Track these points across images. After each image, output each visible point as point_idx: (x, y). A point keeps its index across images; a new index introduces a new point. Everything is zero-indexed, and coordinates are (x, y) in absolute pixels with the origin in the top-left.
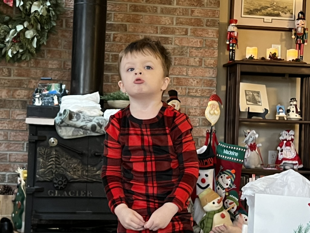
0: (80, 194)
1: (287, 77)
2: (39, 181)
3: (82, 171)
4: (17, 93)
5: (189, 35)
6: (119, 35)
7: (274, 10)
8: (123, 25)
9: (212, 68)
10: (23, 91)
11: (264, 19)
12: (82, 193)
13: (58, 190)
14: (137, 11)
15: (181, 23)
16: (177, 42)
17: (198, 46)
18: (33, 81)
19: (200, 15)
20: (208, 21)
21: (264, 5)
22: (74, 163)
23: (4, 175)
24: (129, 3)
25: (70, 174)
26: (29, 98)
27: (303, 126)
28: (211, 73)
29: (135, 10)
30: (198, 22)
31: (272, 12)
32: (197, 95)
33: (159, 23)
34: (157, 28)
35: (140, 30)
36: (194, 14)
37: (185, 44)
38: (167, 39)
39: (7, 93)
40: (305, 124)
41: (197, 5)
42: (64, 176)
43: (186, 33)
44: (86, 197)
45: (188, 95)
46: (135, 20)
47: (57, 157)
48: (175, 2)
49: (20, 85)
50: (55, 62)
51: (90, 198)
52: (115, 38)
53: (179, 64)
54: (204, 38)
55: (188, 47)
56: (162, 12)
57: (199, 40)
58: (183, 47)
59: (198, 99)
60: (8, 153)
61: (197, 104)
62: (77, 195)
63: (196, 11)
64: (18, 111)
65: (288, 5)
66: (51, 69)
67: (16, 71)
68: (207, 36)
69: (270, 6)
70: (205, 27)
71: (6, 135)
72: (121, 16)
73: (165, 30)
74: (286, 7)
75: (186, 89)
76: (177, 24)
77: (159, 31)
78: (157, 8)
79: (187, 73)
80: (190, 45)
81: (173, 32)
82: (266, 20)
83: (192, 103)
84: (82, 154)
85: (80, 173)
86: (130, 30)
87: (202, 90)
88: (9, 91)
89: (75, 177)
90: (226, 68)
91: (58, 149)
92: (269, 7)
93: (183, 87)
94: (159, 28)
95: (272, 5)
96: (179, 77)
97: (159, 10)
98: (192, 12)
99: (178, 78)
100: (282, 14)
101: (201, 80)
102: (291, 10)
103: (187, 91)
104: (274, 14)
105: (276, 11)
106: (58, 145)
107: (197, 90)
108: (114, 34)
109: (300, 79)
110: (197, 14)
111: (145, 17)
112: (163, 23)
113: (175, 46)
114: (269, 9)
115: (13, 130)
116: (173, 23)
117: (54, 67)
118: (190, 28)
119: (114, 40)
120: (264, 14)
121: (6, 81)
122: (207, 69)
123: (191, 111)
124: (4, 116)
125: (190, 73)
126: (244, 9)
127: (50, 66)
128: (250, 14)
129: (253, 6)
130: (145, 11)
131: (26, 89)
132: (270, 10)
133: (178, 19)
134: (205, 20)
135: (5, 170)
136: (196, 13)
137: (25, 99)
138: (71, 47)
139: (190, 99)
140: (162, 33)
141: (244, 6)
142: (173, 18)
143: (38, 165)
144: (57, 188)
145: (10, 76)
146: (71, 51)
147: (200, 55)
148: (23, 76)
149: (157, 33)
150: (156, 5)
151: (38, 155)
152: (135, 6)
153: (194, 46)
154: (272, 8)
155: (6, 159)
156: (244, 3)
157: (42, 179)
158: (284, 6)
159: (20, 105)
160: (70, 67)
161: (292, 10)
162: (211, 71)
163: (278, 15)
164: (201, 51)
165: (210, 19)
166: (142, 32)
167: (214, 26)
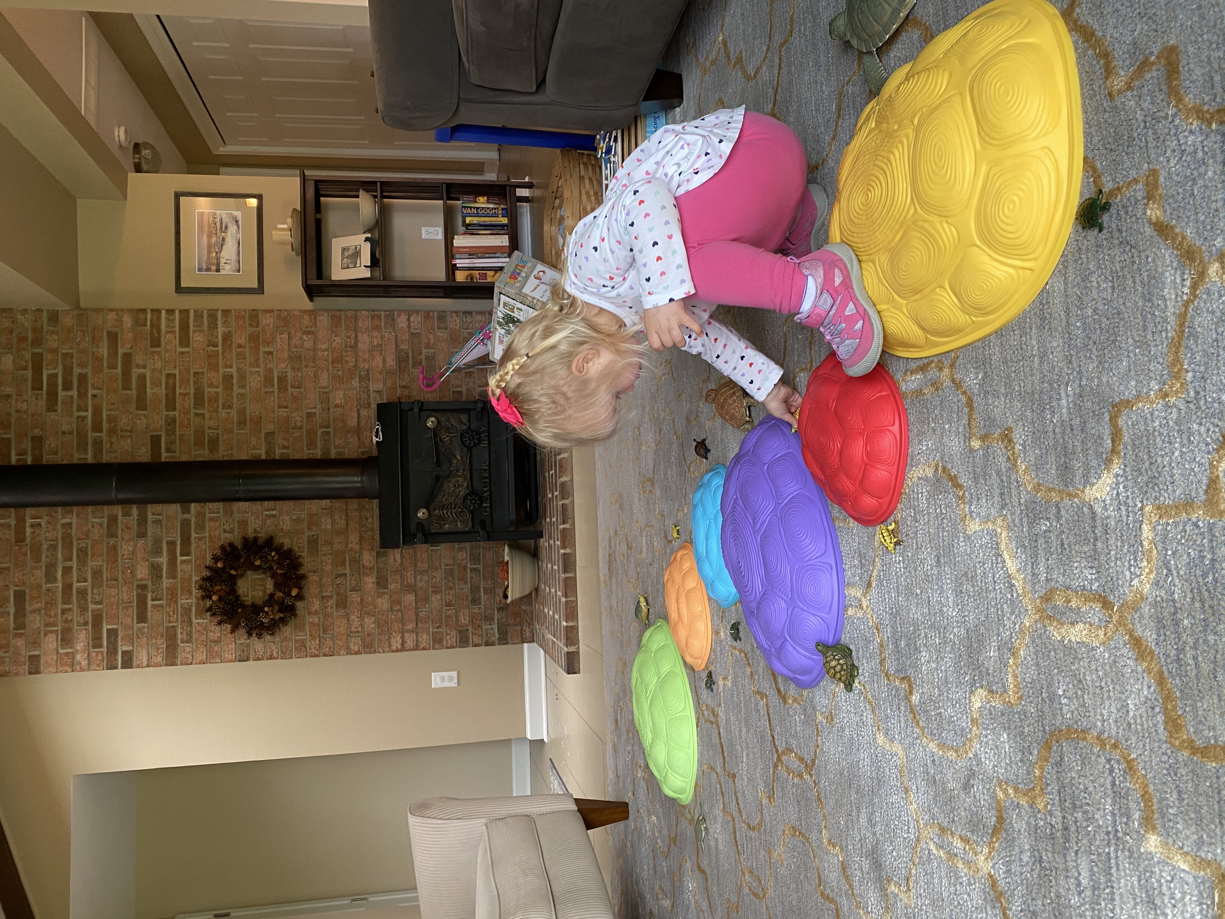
0: (485, 478)
1: (319, 216)
2: (473, 527)
3: (458, 476)
4: (366, 564)
5: (272, 350)
6: (280, 441)
8: (265, 438)
9: (315, 318)
10: (364, 556)
12: (485, 475)
13: (482, 504)
14: (246, 420)
15: (257, 360)
16: (283, 365)
17: (287, 336)
18: (350, 545)
19: (244, 336)
20: (251, 325)
22: (449, 486)
23: (471, 570)
24: (235, 431)
25: (463, 492)
26: (373, 549)
27: (385, 194)
28: (322, 318)
29: (245, 423)
30: (254, 339)
32: (353, 335)
33: (259, 390)
34: (266, 393)
35: (272, 415)
36: (243, 344)
37: (286, 354)
38: (279, 379)
39: (368, 576)
40: (382, 192)
42: (465, 498)
43: (270, 353)
44: (489, 469)
45: (354, 347)
46: (258, 422)
47: (443, 507)
48: (229, 370)
49: (356, 561)
50: (323, 520)
51: (490, 465)
52: (284, 447)
53: (314, 362)
55: (289, 351)
56: (243, 387)
57: (278, 336)
58: (290, 357)
59: (359, 335)
60: (443, 567)
61: (365, 336)
62: (487, 480)
63: (239, 341)
64: (391, 561)
66: (332, 525)
67: (339, 568)
70: (260, 329)
71: (422, 573)
72: (254, 441)
73: (268, 380)
75: (346, 351)
76: (258, 367)
77: (272, 390)
78: (238, 394)
79: (325, 350)
80: (286, 347)
81: (271, 371)
83: (365, 343)
84: (437, 478)
85: (460, 479)
86: (272, 427)
87: (346, 329)
88: (365, 574)
89: (466, 485)
90: (315, 298)
91: (432, 508)
93: (345, 354)
94: (266, 390)
96: (330, 360)
97: (242, 391)
98: (240, 346)
99: (333, 362)
101: (333, 331)
103: (349, 349)
106: (427, 508)
107: (347, 337)
108: (279, 448)
109: (322, 199)
110: (243, 340)
111: (252, 409)
112: (259, 385)
113: (289, 367)
115: (415, 565)
116: (258, 372)
117: (329, 521)
118: (262, 349)
119: (287, 448)
121: (353, 578)
122: (318, 323)
123: (375, 343)
124: (398, 577)
125: (324, 347)
127: (329, 527)
130: (244, 409)
131: (361, 553)
133: (251, 365)
135: (465, 568)
137: (374, 554)
138: (300, 501)
139: (360, 345)
140: (273, 386)
142: (251, 372)
143: (453, 530)
144: (480, 505)
145: (345, 574)
146: (306, 502)
147: (299, 334)
148: (345, 558)
149: (273, 392)
150: (235, 395)
151: (441, 531)
152: (239, 423)
153: (287, 341)
155: (452, 570)
157: (470, 523)
159: (383, 559)
160: (328, 501)
162: (318, 318)
165: (248, 322)
166: (273, 411)
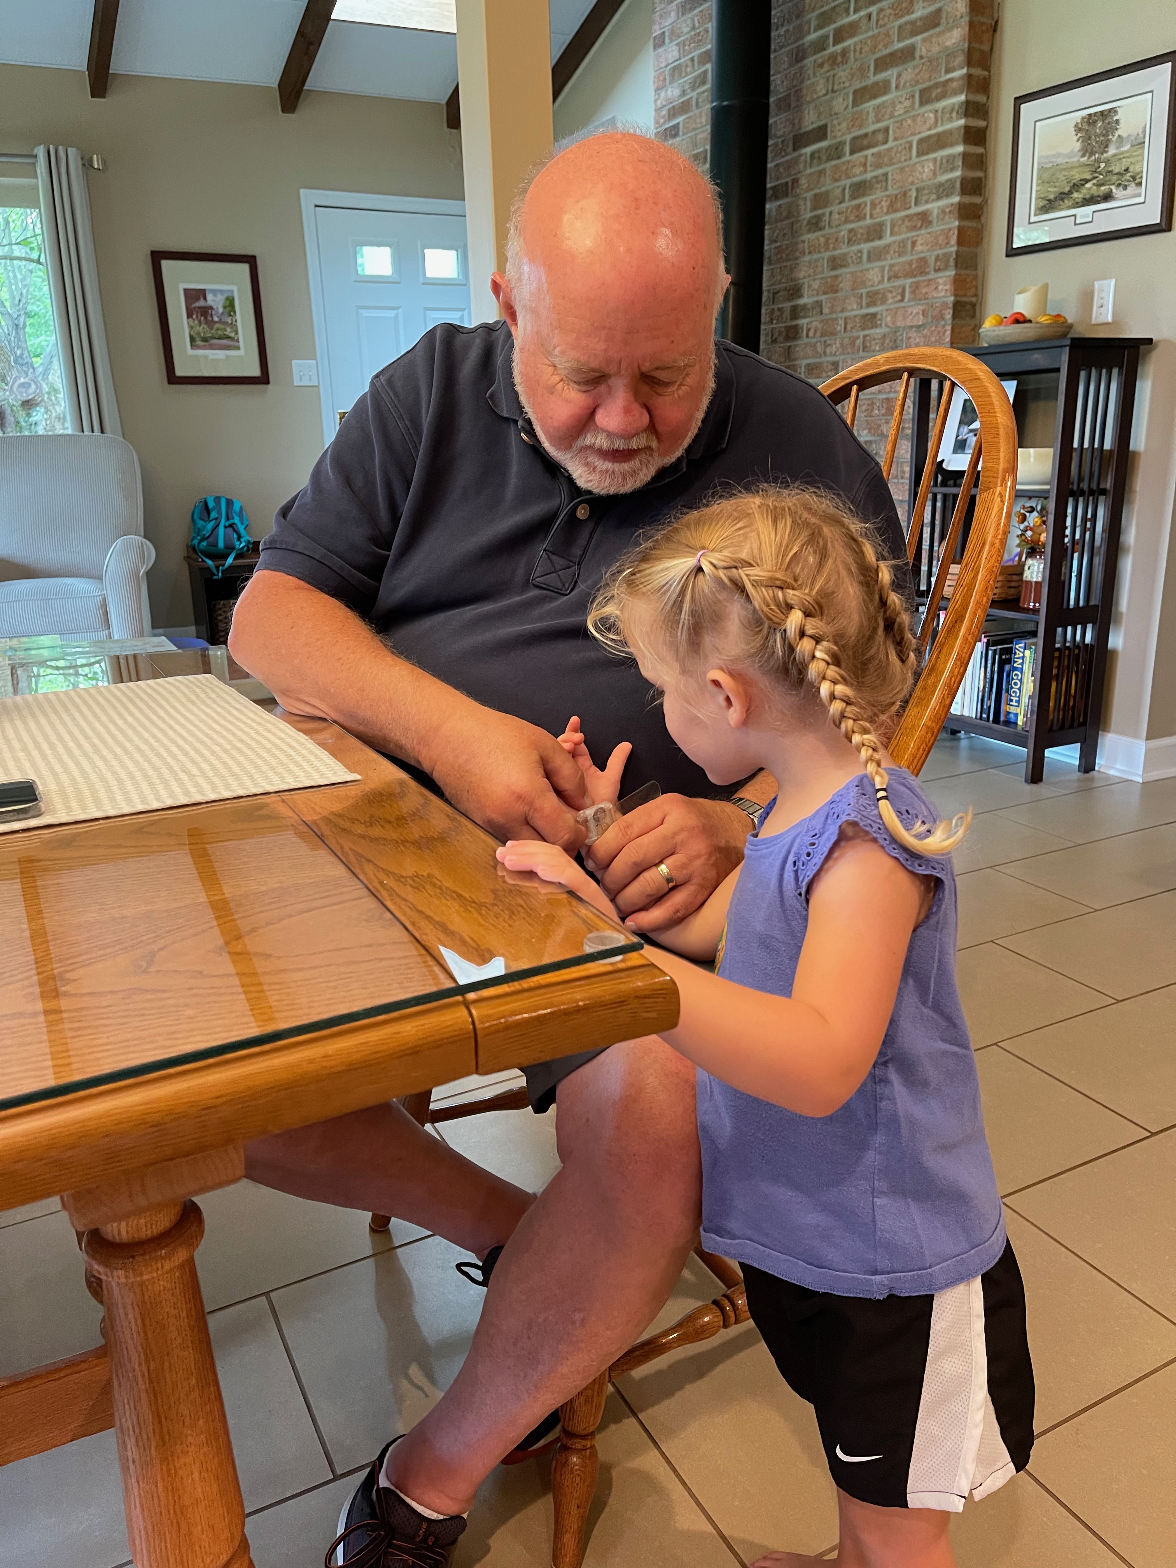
5: (906, 299)
6: (814, 325)
7: (1099, 185)
8: (818, 302)
11: (1075, 216)
14: (836, 269)
15: (896, 276)
17: (920, 323)
19: (925, 248)
20: (937, 258)
21: (1077, 176)
29: (833, 269)
30: (920, 268)
31: (1095, 191)
33: (863, 284)
34: (861, 295)
36: (916, 249)
38: (874, 315)
41: (921, 227)
46: (833, 288)
48: (889, 231)
52: (808, 330)
54: (930, 302)
55: (904, 328)
56: (869, 258)
65: (1132, 163)
68: (935, 294)
69: (1089, 177)
73: (874, 298)
74: (1127, 170)
77: (864, 304)
80: (909, 323)
81: (884, 301)
82: (1082, 217)
92: (1087, 181)
94: (864, 295)
95: (1095, 172)
100: (1118, 192)
102: (1138, 174)
104: (1099, 196)
105: (1103, 188)
112: (869, 284)
114: (1088, 185)
118: (908, 282)
120: (1077, 203)
126: (1036, 199)
128: (1047, 212)
129: (1055, 187)
132: (1089, 189)
134: (933, 258)
136: (919, 248)
140: (868, 306)
141: (1037, 191)
142: (884, 267)
149: (861, 307)
150: (862, 246)
152: (833, 259)
153: (915, 323)
154: (1095, 181)
156: (1038, 185)
158: (1123, 168)
161: (1139, 176)
163: (1108, 197)
164: (925, 332)
165: (940, 252)
166: (842, 311)
167: (946, 268)
